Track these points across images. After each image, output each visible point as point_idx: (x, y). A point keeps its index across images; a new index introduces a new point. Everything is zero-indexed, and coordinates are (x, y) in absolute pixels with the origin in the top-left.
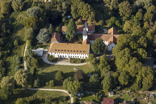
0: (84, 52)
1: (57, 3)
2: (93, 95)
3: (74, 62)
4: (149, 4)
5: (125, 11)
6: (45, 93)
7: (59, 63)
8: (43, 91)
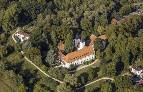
0: (91, 52)
1: (38, 36)
2: (122, 72)
3: (88, 64)
4: (98, 16)
5: (88, 24)
6: (91, 86)
7: (78, 69)
8: (89, 85)
